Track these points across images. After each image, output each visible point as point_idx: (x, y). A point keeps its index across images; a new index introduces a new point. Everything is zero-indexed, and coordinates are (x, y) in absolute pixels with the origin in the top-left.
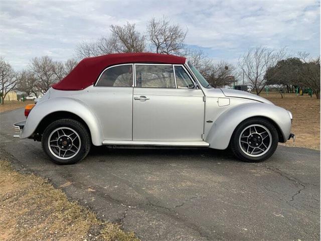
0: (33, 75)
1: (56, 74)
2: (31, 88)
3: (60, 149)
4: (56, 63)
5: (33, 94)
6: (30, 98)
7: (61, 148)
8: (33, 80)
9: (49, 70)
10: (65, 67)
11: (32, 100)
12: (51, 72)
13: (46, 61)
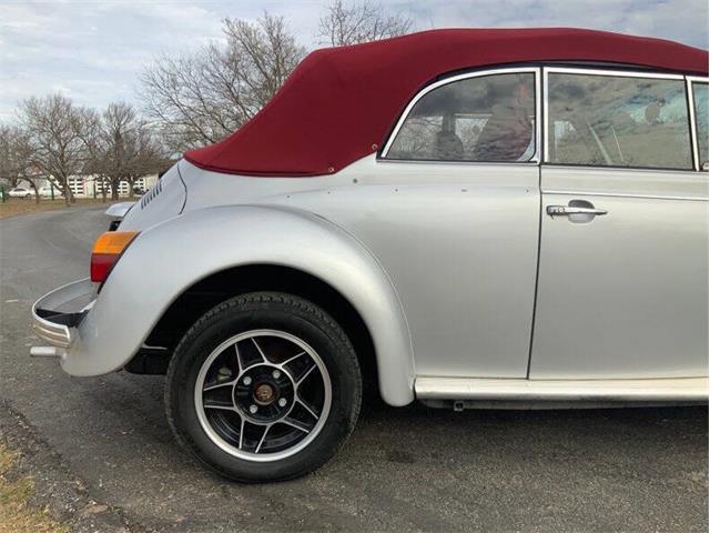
0: (26, 139)
1: (81, 137)
2: (22, 169)
3: (244, 419)
4: (82, 111)
5: (25, 184)
6: (18, 193)
7: (248, 413)
8: (28, 151)
9: (66, 128)
10: (103, 121)
11: (22, 197)
12: (71, 132)
13: (57, 106)
